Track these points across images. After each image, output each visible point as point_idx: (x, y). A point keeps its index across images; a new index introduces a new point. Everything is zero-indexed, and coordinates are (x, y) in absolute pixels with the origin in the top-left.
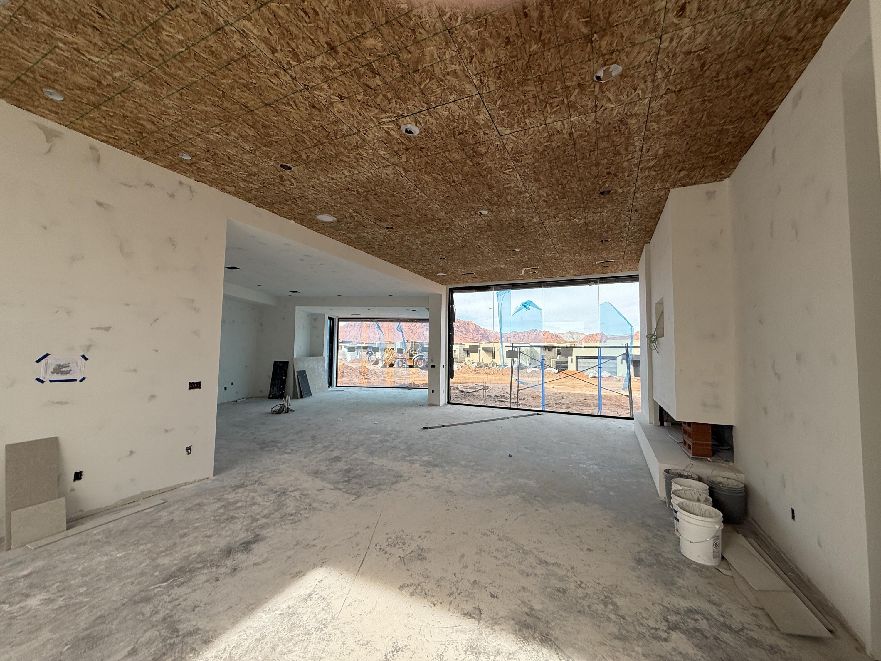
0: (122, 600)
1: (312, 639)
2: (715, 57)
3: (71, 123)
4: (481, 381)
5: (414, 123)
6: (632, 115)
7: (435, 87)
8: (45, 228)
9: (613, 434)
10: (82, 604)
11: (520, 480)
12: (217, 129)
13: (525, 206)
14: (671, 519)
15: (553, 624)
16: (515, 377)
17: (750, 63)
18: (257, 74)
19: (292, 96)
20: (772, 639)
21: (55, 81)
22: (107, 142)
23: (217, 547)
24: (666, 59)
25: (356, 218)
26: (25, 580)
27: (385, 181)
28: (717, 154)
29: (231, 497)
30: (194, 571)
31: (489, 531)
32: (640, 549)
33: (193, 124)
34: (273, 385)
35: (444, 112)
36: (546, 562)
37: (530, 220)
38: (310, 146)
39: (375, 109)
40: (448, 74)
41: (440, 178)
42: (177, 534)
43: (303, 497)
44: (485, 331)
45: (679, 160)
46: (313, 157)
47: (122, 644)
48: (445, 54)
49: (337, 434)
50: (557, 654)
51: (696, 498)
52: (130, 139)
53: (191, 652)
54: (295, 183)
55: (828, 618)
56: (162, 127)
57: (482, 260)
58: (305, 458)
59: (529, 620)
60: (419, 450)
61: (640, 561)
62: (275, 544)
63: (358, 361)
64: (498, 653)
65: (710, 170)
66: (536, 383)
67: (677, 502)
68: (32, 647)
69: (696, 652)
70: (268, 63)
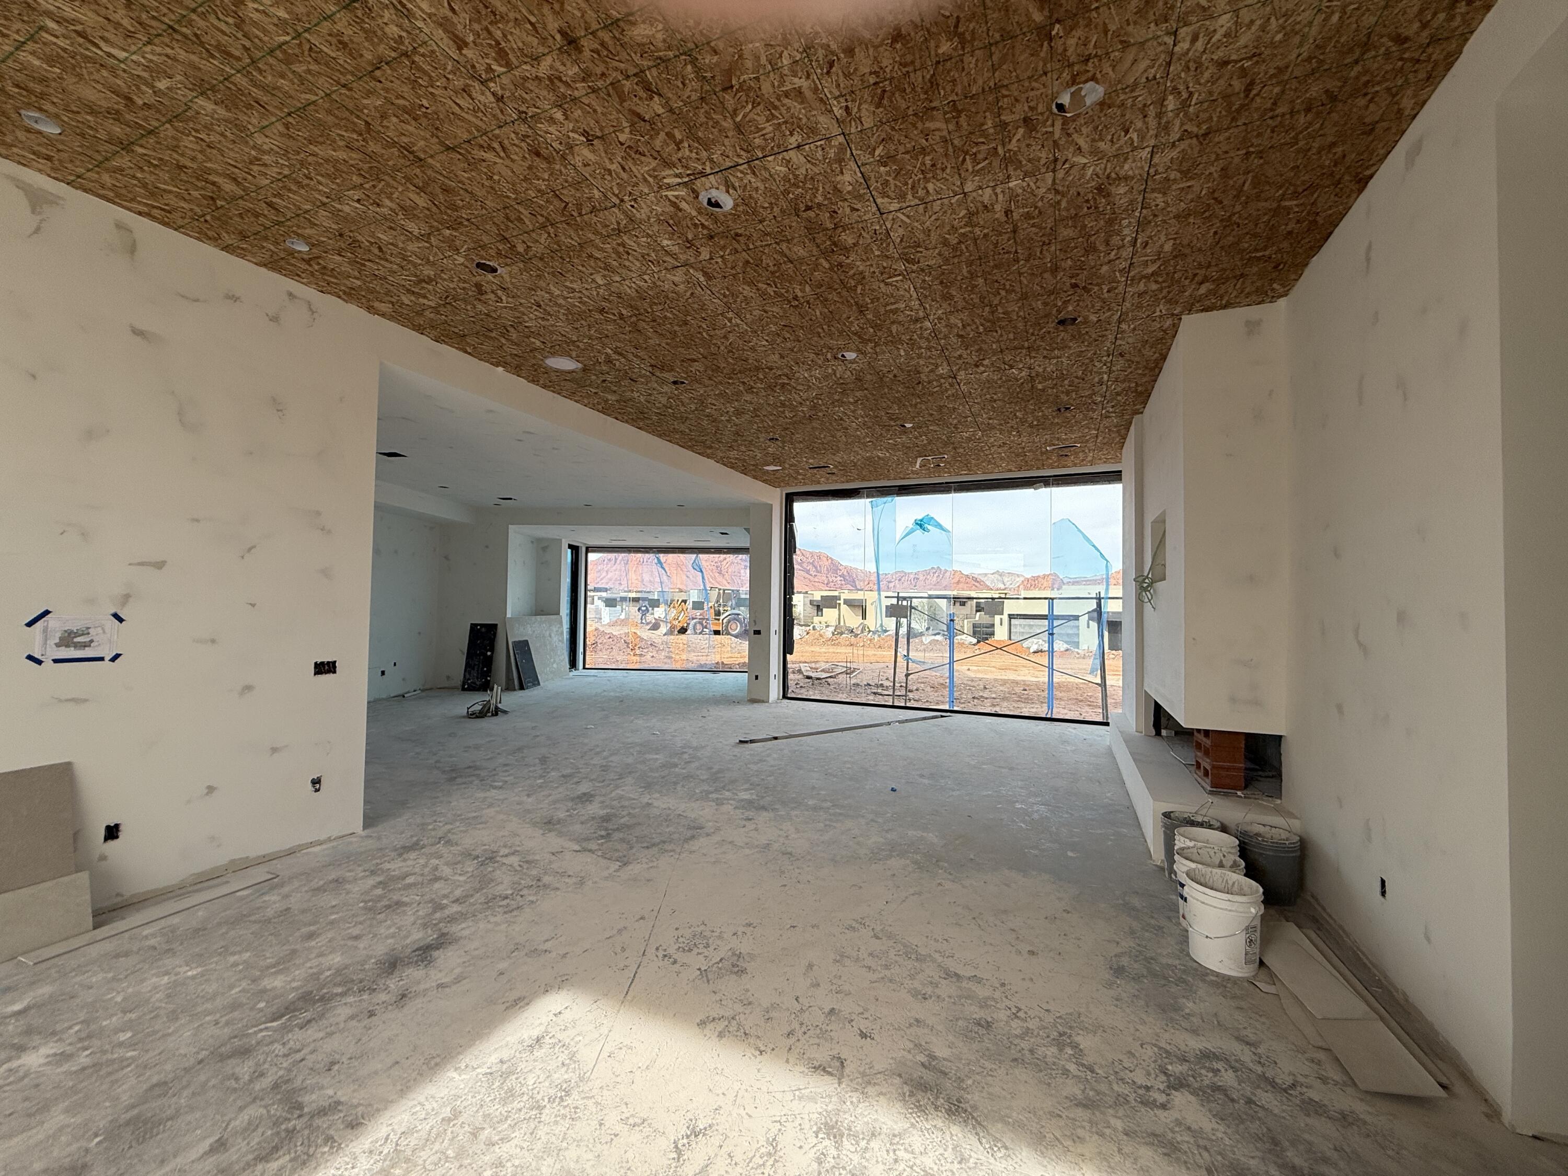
0: (198, 1053)
1: (543, 1116)
2: (1272, 71)
3: (79, 177)
4: (842, 657)
5: (723, 188)
6: (1119, 178)
7: (761, 119)
8: (34, 376)
9: (1073, 751)
10: (123, 1063)
11: (911, 833)
12: (357, 195)
13: (924, 344)
14: (1174, 897)
15: (970, 1082)
16: (902, 651)
17: (1332, 84)
18: (431, 90)
19: (497, 132)
20: (1344, 1101)
21: (42, 96)
22: (148, 215)
23: (370, 957)
24: (1183, 75)
25: (617, 363)
26: (17, 1020)
27: (670, 295)
28: (1267, 253)
29: (396, 866)
30: (329, 1000)
31: (857, 921)
32: (1119, 950)
33: (312, 183)
34: (468, 666)
35: (777, 168)
36: (956, 974)
37: (932, 371)
38: (531, 227)
39: (651, 160)
40: (787, 95)
41: (770, 291)
42: (297, 934)
43: (525, 866)
44: (849, 571)
45: (1200, 264)
46: (537, 249)
47: (198, 1132)
48: (781, 56)
49: (585, 753)
50: (977, 1134)
51: (1217, 862)
52: (191, 210)
53: (325, 1144)
54: (504, 298)
55: (1439, 1062)
56: (253, 188)
57: (846, 443)
58: (528, 796)
59: (928, 1076)
60: (733, 782)
61: (1119, 971)
62: (475, 949)
63: (624, 622)
64: (873, 1135)
65: (1253, 283)
66: (939, 661)
67: (1185, 869)
68: (32, 1142)
69: (1216, 1126)
70: (449, 68)
